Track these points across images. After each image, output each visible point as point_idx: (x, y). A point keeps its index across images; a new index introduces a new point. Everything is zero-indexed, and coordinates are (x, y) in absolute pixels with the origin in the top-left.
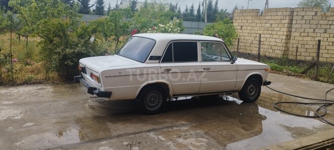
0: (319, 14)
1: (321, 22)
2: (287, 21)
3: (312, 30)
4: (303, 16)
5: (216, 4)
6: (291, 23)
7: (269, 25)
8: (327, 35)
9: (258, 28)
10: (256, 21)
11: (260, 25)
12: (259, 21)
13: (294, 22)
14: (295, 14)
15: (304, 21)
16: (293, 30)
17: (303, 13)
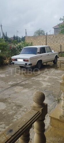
0: (54, 37)
1: (55, 39)
2: (45, 40)
3: (53, 42)
4: (50, 38)
5: (6, 34)
6: (46, 40)
7: (39, 42)
8: (57, 43)
9: (35, 43)
10: (34, 41)
11: (36, 42)
12: (35, 40)
13: (47, 40)
14: (47, 37)
15: (50, 39)
16: (47, 43)
17: (50, 37)
